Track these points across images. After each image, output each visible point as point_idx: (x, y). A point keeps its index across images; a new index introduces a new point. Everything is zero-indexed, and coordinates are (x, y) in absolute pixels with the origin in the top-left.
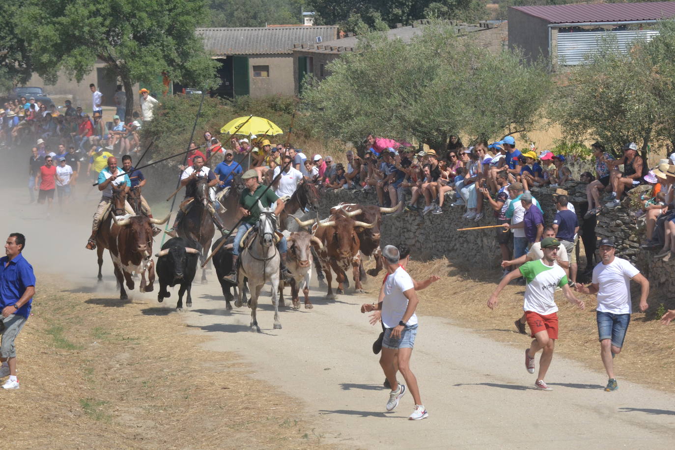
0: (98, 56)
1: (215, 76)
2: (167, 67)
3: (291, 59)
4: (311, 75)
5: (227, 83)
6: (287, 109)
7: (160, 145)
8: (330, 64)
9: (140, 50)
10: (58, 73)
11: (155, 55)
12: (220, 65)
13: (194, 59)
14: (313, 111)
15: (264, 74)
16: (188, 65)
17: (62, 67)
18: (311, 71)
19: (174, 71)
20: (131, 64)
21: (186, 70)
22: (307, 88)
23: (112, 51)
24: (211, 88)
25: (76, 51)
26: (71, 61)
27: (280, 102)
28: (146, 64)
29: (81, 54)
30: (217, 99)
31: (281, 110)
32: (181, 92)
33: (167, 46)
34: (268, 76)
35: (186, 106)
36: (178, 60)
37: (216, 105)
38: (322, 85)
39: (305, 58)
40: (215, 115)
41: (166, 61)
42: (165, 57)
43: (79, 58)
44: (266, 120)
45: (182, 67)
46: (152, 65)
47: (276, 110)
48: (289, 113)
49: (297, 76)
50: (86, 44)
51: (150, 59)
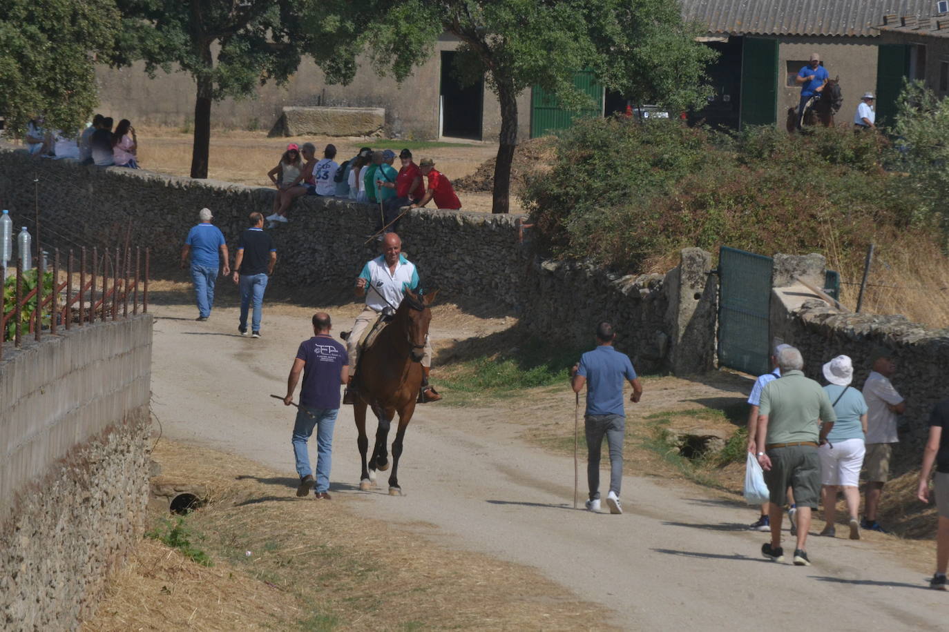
0: (445, 23)
1: (702, 81)
2: (595, 55)
3: (874, 50)
4: (921, 83)
5: (726, 98)
6: (858, 160)
7: (569, 227)
9: (538, 15)
10: (357, 59)
11: (571, 28)
12: (713, 54)
13: (656, 40)
16: (643, 52)
17: (366, 45)
18: (921, 76)
19: (611, 64)
20: (515, 44)
21: (638, 63)
22: (907, 114)
24: (691, 107)
25: (398, 11)
26: (387, 33)
28: (549, 46)
29: (409, 19)
30: (704, 131)
31: (845, 160)
32: (624, 111)
33: (599, 8)
35: (633, 142)
36: (620, 41)
37: (700, 143)
38: (944, 109)
39: (907, 49)
41: (593, 39)
42: (592, 31)
43: (404, 26)
45: (631, 57)
46: (563, 48)
47: (833, 161)
48: (861, 169)
51: (559, 35)
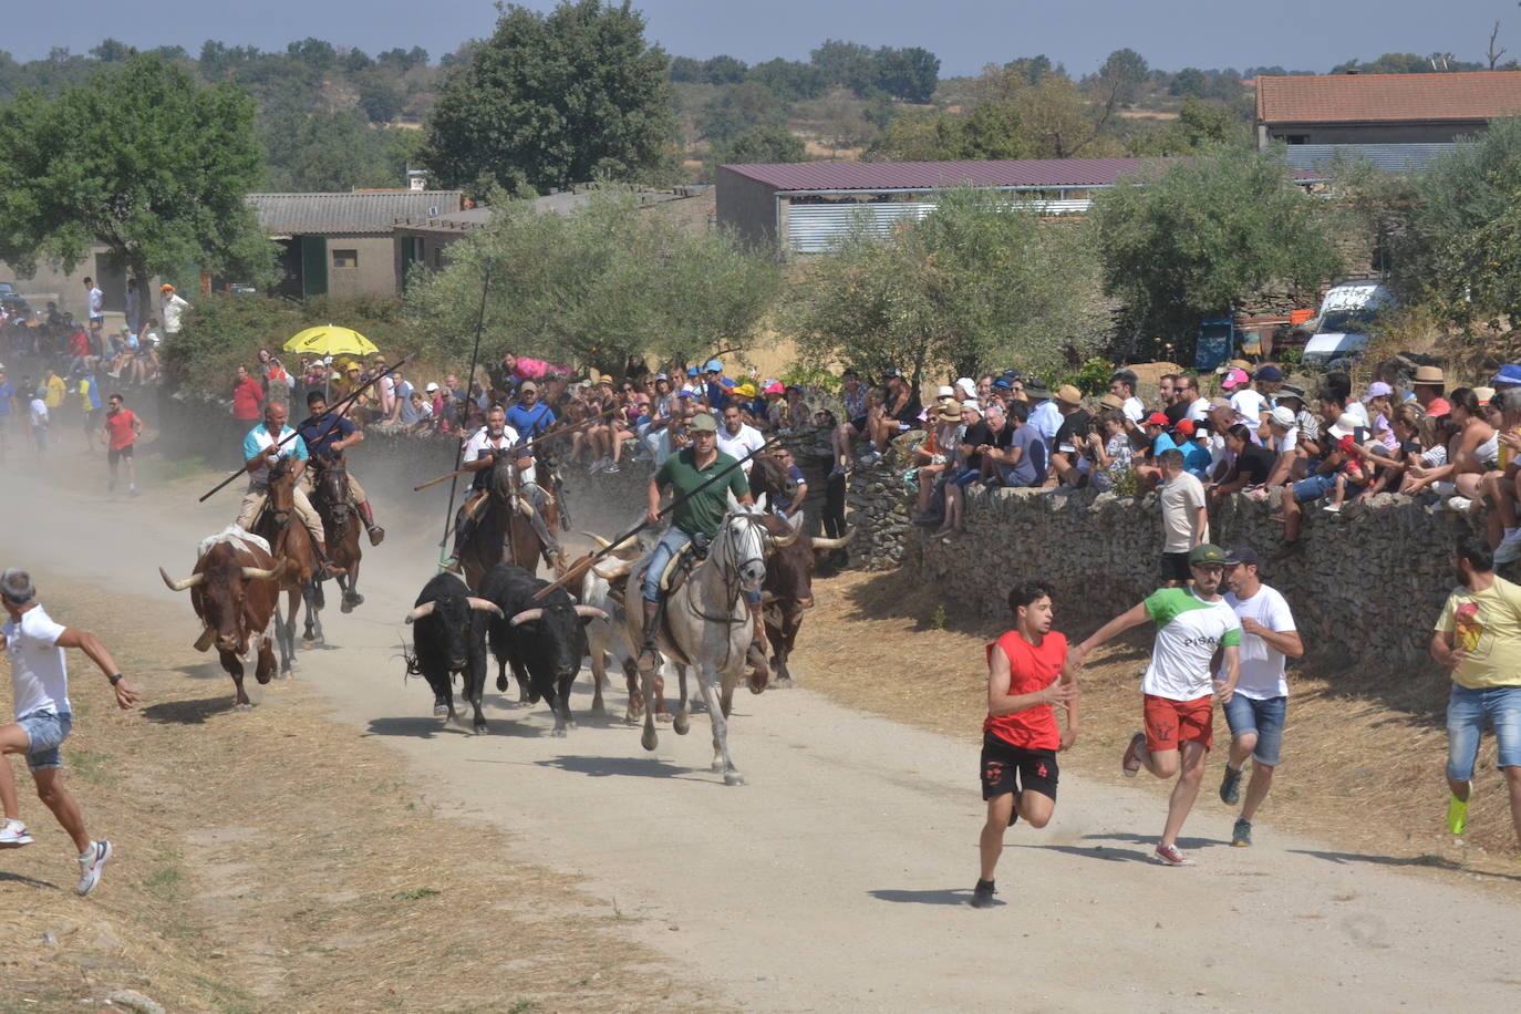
0: (97, 235)
1: (276, 266)
2: (202, 253)
3: (391, 241)
4: (422, 263)
5: (294, 277)
6: (384, 316)
7: (191, 369)
8: (450, 248)
9: (161, 227)
10: (37, 262)
11: (184, 235)
12: (283, 248)
13: (243, 240)
14: (424, 317)
15: (349, 262)
16: (234, 248)
17: (43, 252)
18: (422, 259)
19: (213, 257)
20: (146, 246)
21: (231, 256)
22: (414, 284)
23: (120, 229)
24: (269, 284)
25: (64, 229)
26: (56, 243)
27: (373, 305)
28: (170, 247)
29: (72, 233)
30: (279, 301)
31: (375, 316)
32: (224, 289)
33: (203, 221)
34: (356, 265)
35: (231, 309)
36: (219, 242)
37: (277, 309)
38: (438, 280)
39: (412, 239)
40: (275, 324)
41: (200, 242)
42: (199, 236)
43: (69, 239)
44: (351, 333)
45: (224, 252)
46: (180, 248)
47: (367, 317)
48: (387, 321)
49: (400, 266)
50: (79, 218)
51: (176, 240)
